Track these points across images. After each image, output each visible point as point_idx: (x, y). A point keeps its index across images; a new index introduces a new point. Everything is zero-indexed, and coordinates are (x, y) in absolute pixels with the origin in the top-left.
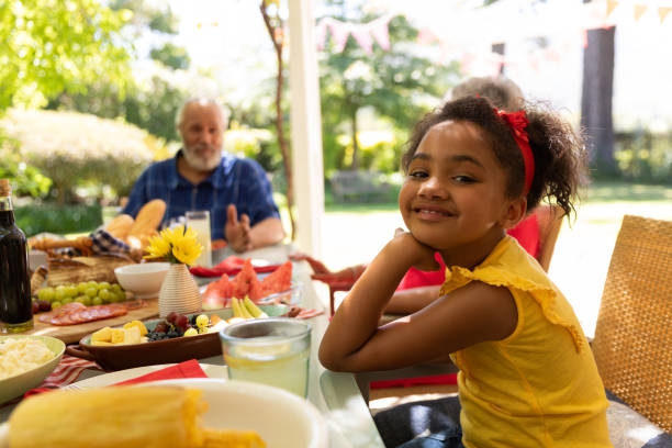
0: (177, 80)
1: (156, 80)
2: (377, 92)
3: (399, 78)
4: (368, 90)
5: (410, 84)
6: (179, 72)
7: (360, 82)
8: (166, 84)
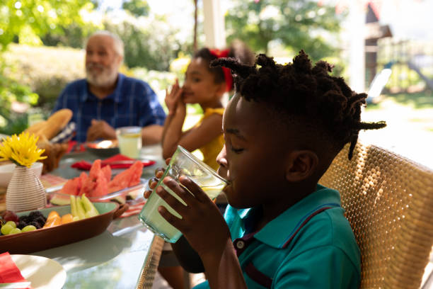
0: (141, 23)
1: (125, 24)
2: (283, 28)
3: (299, 18)
4: (276, 27)
5: (307, 22)
6: (142, 18)
7: (270, 22)
8: (132, 27)
